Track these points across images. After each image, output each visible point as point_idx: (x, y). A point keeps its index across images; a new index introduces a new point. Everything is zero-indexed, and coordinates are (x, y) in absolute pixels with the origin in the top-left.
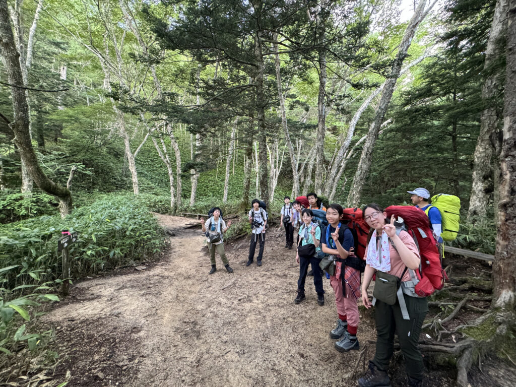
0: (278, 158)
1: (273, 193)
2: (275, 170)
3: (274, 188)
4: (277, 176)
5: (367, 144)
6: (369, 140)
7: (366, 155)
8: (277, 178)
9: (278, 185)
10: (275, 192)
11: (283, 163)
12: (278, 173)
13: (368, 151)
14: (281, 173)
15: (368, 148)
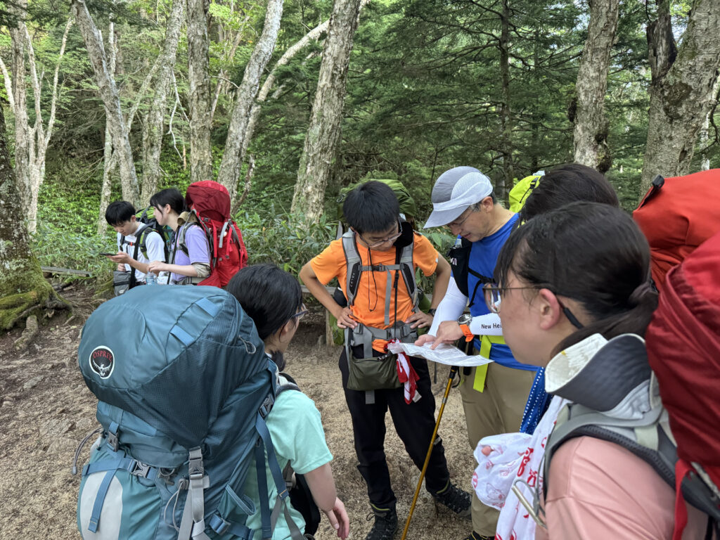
0: (38, 91)
1: (35, 204)
2: (32, 131)
3: (35, 189)
4: (43, 151)
5: (333, 48)
6: (337, 34)
7: (332, 80)
8: (42, 158)
9: (48, 180)
10: (41, 202)
11: (59, 109)
12: (44, 142)
13: (335, 68)
14: (55, 144)
15: (335, 59)
